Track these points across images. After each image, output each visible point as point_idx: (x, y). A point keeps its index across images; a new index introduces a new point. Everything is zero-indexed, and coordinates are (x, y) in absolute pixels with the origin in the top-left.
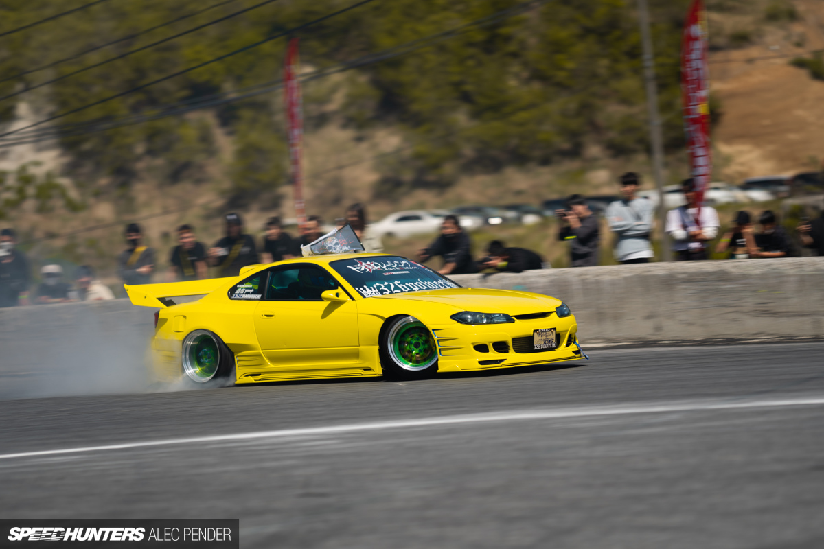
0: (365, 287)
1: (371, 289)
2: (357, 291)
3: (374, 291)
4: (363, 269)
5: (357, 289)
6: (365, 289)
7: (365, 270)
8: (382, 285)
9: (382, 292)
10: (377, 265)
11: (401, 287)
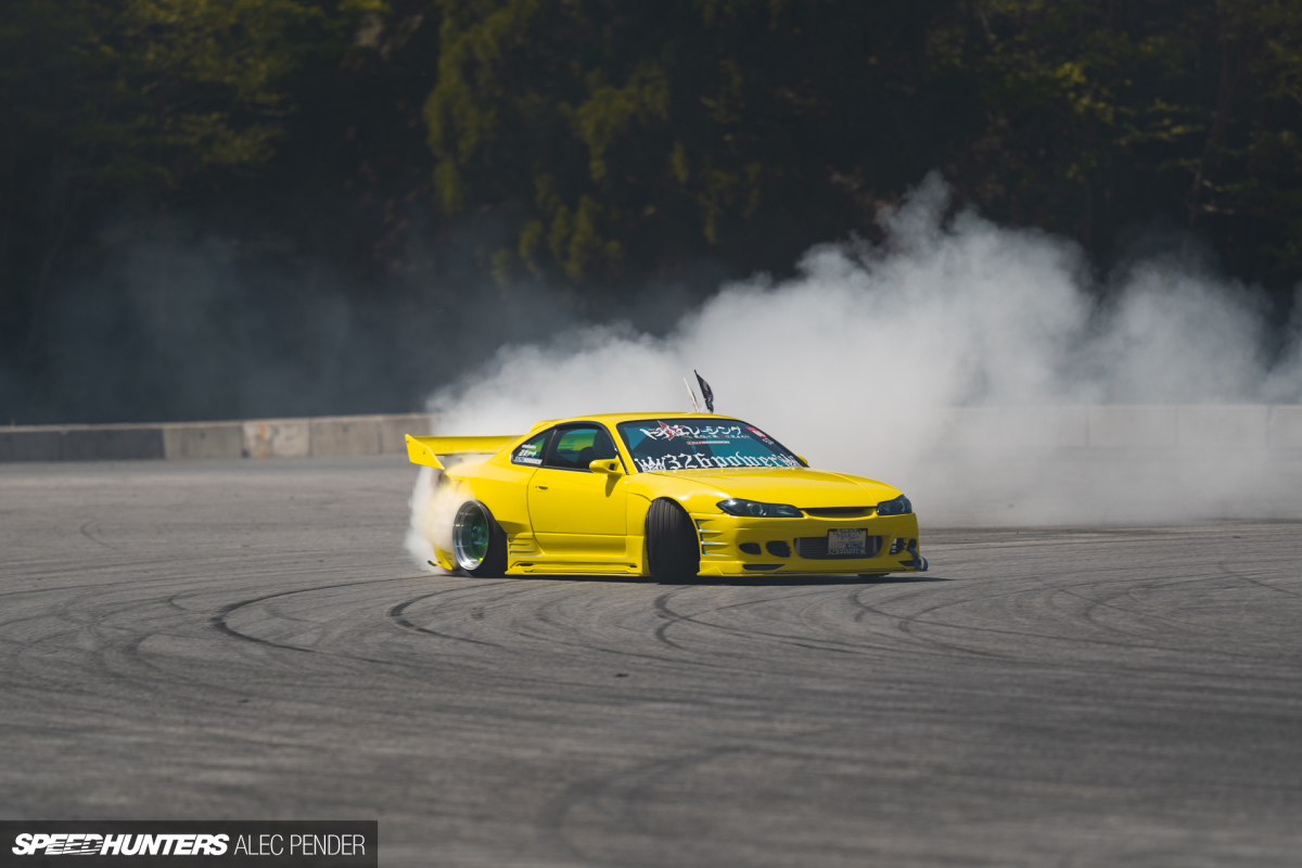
0: (650, 458)
1: (656, 462)
2: (636, 463)
3: (659, 463)
4: (660, 435)
5: (636, 460)
6: (647, 462)
7: (664, 435)
8: (675, 458)
9: (669, 466)
10: (685, 430)
11: (701, 462)
